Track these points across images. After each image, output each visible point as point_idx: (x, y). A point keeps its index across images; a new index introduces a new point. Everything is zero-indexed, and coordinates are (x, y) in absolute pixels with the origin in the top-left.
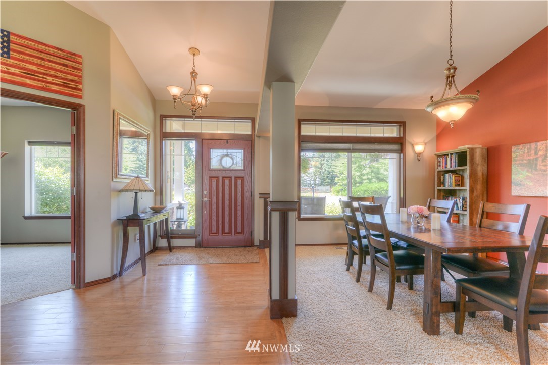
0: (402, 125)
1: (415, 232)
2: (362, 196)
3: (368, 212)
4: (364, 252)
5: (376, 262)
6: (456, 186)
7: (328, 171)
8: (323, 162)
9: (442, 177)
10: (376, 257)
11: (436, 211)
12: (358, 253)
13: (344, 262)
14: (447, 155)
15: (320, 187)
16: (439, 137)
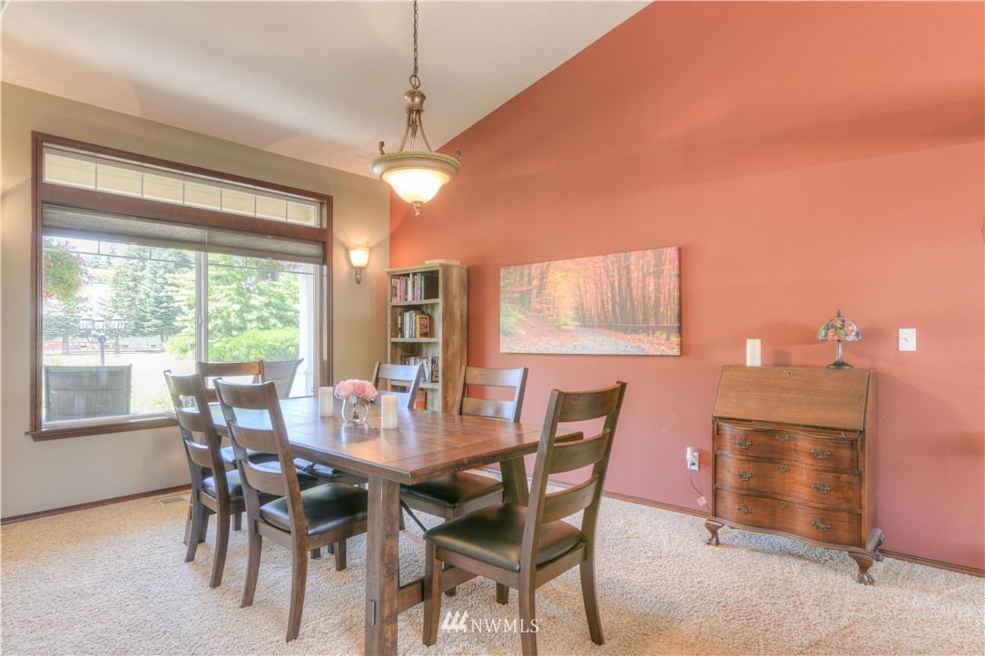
0: (325, 201)
1: (350, 440)
2: (243, 359)
3: (240, 404)
4: (232, 503)
5: (263, 527)
6: (421, 335)
7: (156, 298)
8: (139, 274)
9: (399, 318)
10: (262, 515)
11: (389, 386)
12: (215, 510)
13: (181, 538)
14: (408, 275)
15: (132, 337)
16: (395, 238)
